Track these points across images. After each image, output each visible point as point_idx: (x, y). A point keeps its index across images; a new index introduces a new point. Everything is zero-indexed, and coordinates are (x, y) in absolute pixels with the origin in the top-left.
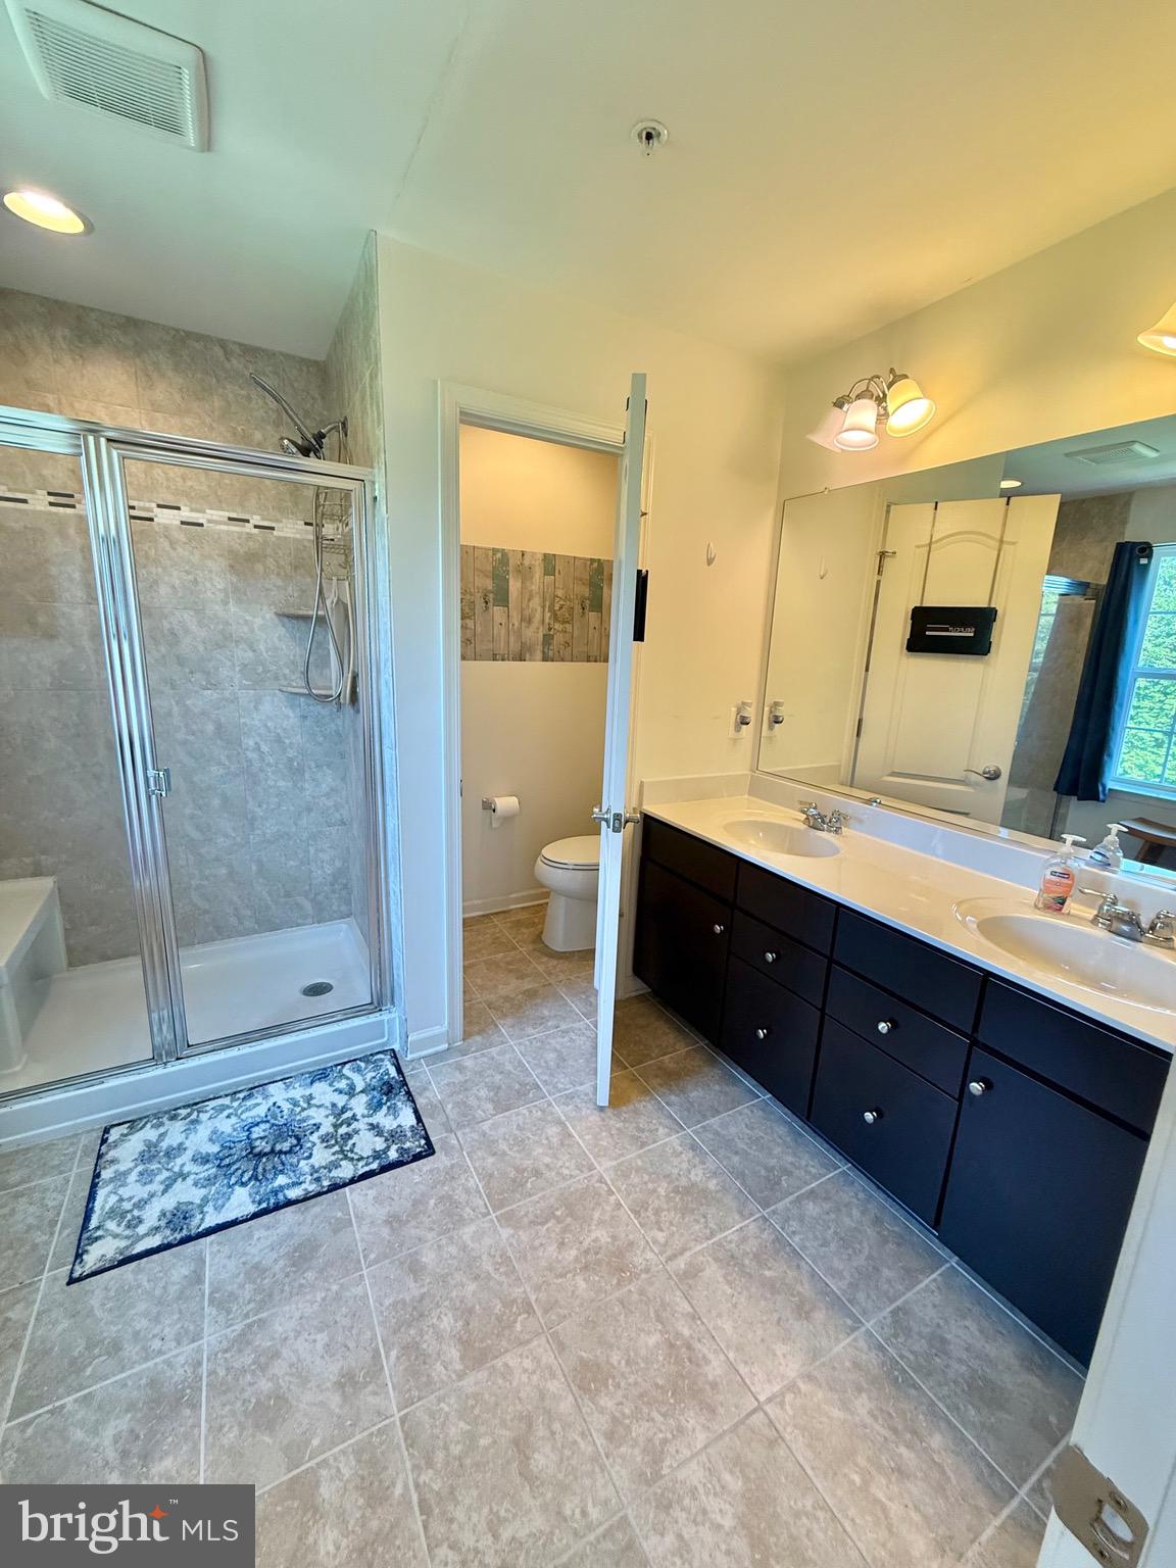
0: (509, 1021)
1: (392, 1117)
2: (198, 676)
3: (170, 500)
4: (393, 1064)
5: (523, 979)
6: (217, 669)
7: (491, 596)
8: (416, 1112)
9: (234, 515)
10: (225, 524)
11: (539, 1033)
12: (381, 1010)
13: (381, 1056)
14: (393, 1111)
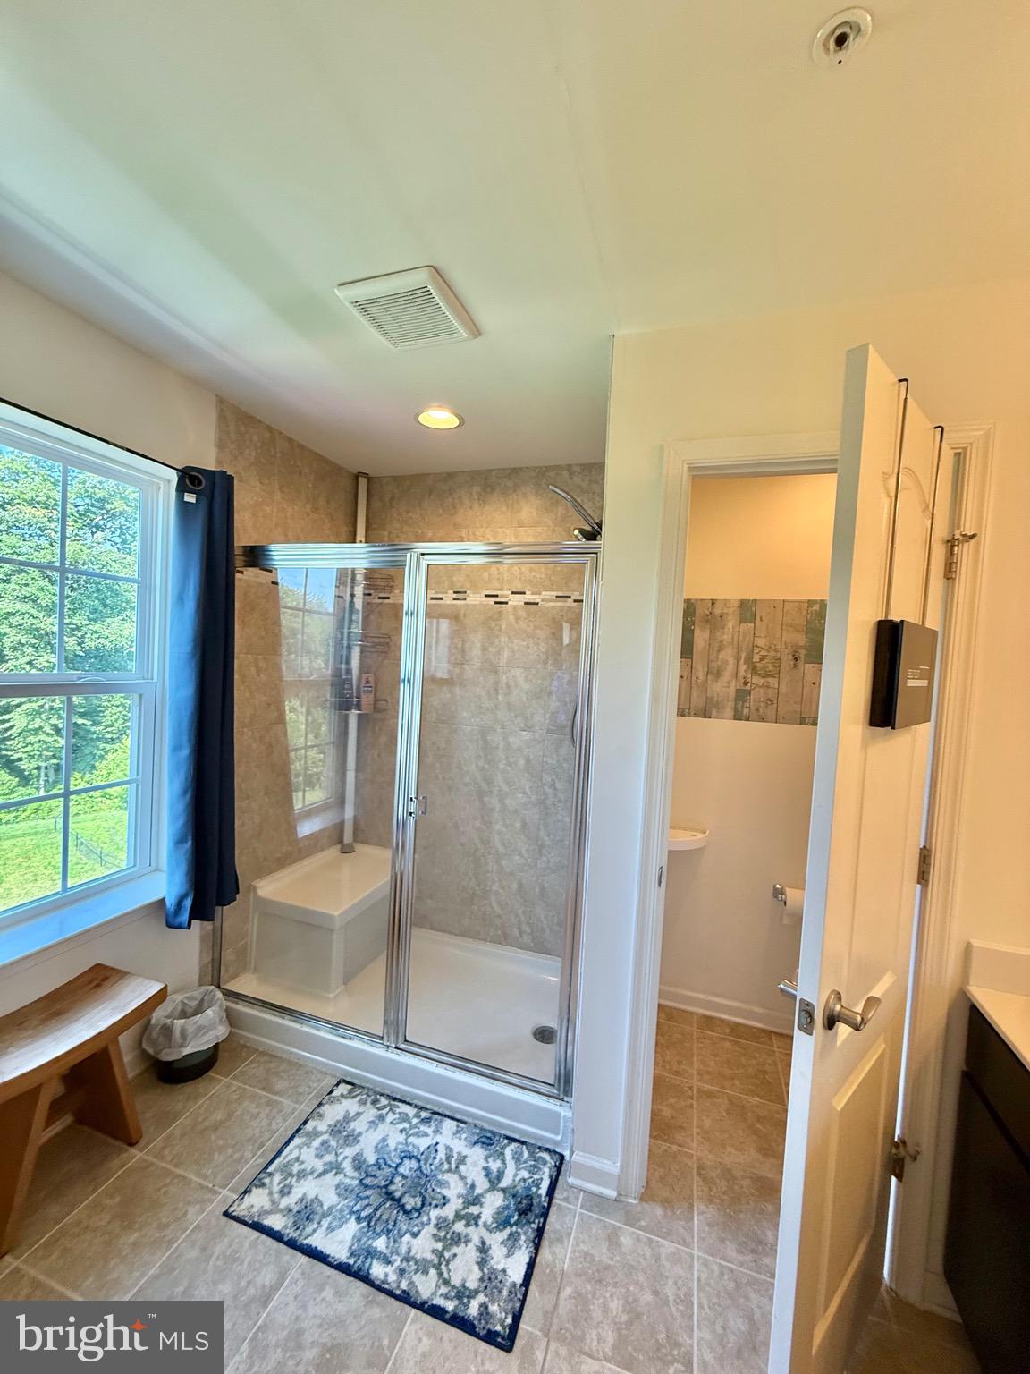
0: (712, 1211)
1: (505, 1250)
2: (519, 719)
3: (519, 588)
4: (551, 1177)
5: (765, 1155)
6: (532, 714)
7: (803, 653)
8: (531, 1266)
9: (560, 594)
10: (553, 601)
11: (741, 1265)
12: (562, 1100)
13: (546, 1156)
14: (511, 1244)
